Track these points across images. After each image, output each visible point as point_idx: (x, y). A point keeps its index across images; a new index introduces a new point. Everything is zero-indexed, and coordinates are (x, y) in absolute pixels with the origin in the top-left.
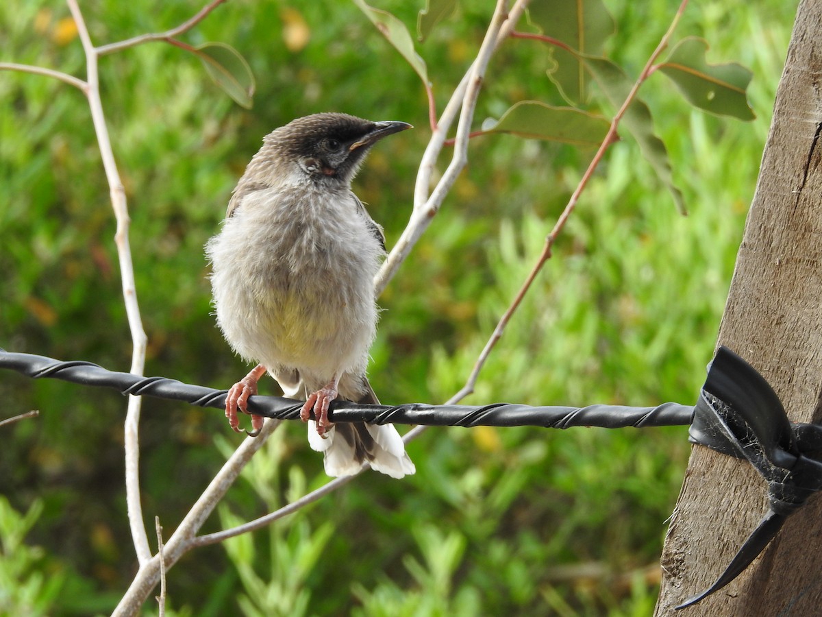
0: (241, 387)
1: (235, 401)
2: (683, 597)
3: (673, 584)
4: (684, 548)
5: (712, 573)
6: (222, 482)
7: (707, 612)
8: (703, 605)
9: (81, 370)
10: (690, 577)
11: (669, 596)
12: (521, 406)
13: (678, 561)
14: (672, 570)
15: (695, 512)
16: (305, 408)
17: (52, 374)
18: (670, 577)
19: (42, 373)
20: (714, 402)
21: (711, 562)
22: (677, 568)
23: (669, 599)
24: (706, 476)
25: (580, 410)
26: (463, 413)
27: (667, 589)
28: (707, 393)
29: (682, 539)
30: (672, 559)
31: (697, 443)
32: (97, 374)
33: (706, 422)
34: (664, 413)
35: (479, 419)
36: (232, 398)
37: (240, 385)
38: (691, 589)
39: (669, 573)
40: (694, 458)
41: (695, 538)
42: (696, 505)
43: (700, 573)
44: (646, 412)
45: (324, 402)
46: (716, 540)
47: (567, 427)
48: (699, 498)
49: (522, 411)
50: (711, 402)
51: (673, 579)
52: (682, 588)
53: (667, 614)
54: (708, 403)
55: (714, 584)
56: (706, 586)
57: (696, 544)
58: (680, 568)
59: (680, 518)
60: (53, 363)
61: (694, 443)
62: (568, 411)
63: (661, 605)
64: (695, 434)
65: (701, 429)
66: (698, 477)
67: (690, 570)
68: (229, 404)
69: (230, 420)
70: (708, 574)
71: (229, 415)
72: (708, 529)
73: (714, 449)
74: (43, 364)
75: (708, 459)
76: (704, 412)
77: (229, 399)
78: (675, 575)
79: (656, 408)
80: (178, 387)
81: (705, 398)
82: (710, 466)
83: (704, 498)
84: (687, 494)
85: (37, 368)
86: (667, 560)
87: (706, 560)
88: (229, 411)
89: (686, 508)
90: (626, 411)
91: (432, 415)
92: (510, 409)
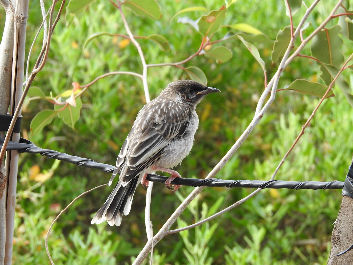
2: (339, 251)
3: (335, 247)
4: (340, 233)
5: (350, 243)
7: (348, 257)
8: (346, 254)
10: (342, 244)
11: (334, 251)
12: (282, 181)
13: (337, 238)
14: (335, 241)
15: (344, 220)
18: (334, 244)
20: (351, 180)
21: (349, 239)
22: (337, 241)
23: (334, 252)
24: (348, 207)
25: (303, 183)
26: (261, 184)
27: (333, 248)
28: (349, 177)
29: (339, 230)
30: (335, 237)
31: (345, 195)
33: (348, 188)
34: (333, 184)
35: (266, 186)
38: (342, 249)
39: (334, 243)
40: (344, 201)
41: (344, 230)
42: (344, 218)
43: (345, 243)
44: (326, 184)
46: (351, 231)
47: (298, 189)
48: (345, 215)
49: (282, 183)
50: (350, 180)
51: (335, 245)
52: (339, 248)
53: (333, 258)
54: (349, 181)
55: (351, 247)
56: (348, 248)
57: (344, 232)
58: (338, 241)
59: (338, 222)
61: (344, 195)
62: (299, 183)
63: (331, 255)
64: (344, 192)
65: (346, 190)
66: (345, 207)
67: (342, 241)
70: (348, 243)
72: (348, 227)
73: (351, 198)
75: (349, 201)
76: (348, 184)
78: (336, 243)
79: (331, 182)
81: (348, 179)
82: (349, 204)
83: (347, 215)
84: (341, 214)
86: (333, 238)
87: (348, 238)
89: (340, 219)
90: (320, 183)
91: (250, 184)
92: (278, 182)
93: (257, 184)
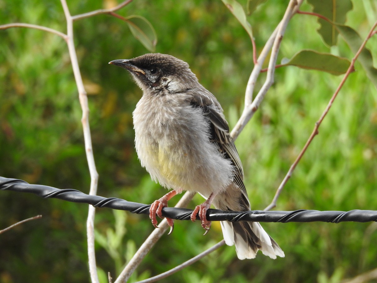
0: (158, 203)
1: (155, 211)
6: (141, 254)
9: (70, 194)
16: (193, 214)
17: (55, 196)
19: (48, 196)
25: (345, 213)
26: (282, 215)
32: (79, 196)
35: (290, 219)
36: (153, 209)
37: (157, 202)
45: (203, 211)
47: (339, 222)
49: (314, 214)
60: (55, 190)
62: (339, 213)
68: (151, 212)
69: (152, 220)
71: (151, 217)
74: (49, 190)
77: (151, 209)
80: (124, 203)
85: (46, 192)
88: (151, 215)
90: (371, 213)
91: (264, 217)
92: (307, 213)
93: (276, 215)
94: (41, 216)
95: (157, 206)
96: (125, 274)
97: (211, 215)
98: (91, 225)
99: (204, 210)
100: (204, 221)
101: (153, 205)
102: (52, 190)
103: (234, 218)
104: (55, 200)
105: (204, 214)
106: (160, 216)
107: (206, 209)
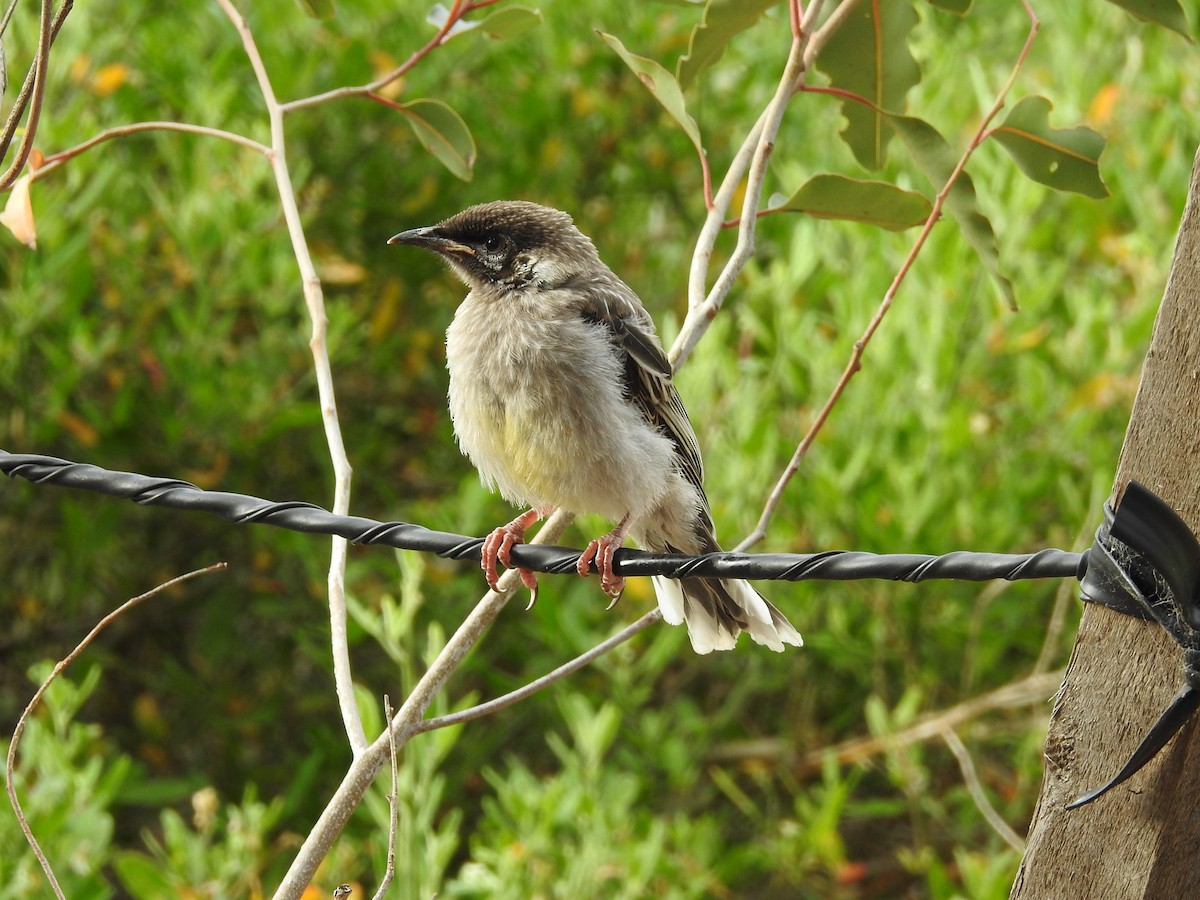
0: (503, 533)
1: (494, 551)
2: (1072, 793)
3: (1059, 777)
4: (1073, 732)
5: (1109, 763)
7: (1102, 811)
8: (1098, 804)
9: (298, 514)
10: (1081, 769)
11: (1054, 792)
12: (861, 555)
13: (1065, 749)
14: (1059, 759)
15: (1088, 687)
16: (583, 559)
17: (262, 518)
18: (1055, 768)
19: (247, 517)
20: (1113, 549)
21: (1108, 749)
22: (1065, 757)
23: (1055, 796)
24: (1102, 642)
25: (936, 558)
26: (788, 564)
27: (1051, 783)
28: (1115, 541)
29: (1071, 722)
30: (1059, 746)
31: (1091, 601)
32: (318, 518)
33: (1103, 576)
34: (1044, 562)
35: (807, 571)
36: (490, 546)
37: (500, 531)
38: (1082, 784)
39: (1054, 764)
40: (1087, 620)
41: (1088, 720)
42: (1089, 678)
43: (1094, 764)
44: (1021, 560)
45: (606, 554)
46: (1114, 723)
47: (920, 580)
48: (1093, 669)
49: (863, 561)
50: (1109, 550)
51: (1059, 770)
52: (1071, 782)
53: (1051, 815)
54: (1106, 551)
55: (1116, 776)
56: (1102, 780)
57: (1089, 728)
58: (1068, 757)
59: (1068, 695)
60: (263, 505)
61: (1087, 601)
62: (919, 560)
63: (1043, 804)
64: (1087, 589)
65: (1096, 583)
66: (1091, 643)
67: (1081, 759)
68: (486, 553)
69: (487, 574)
70: (1104, 765)
71: (486, 566)
72: (1104, 708)
73: (1113, 609)
74: (249, 505)
75: (1105, 621)
76: (1101, 562)
77: (487, 547)
78: (1061, 766)
79: (1033, 556)
80: (422, 535)
81: (1101, 545)
82: (1106, 630)
83: (1100, 668)
84: (1077, 665)
85: (242, 510)
86: (1051, 747)
87: (1101, 746)
88: (486, 561)
89: (1076, 683)
90: (995, 559)
91: (748, 566)
92: (847, 558)
93: (776, 564)
94: (226, 564)
95: (500, 540)
96: (418, 698)
97: (623, 563)
98: (337, 585)
99: (609, 550)
100: (608, 575)
101: (490, 538)
102: (255, 504)
103: (677, 570)
104: (261, 529)
105: (607, 560)
106: (506, 562)
107: (614, 549)
